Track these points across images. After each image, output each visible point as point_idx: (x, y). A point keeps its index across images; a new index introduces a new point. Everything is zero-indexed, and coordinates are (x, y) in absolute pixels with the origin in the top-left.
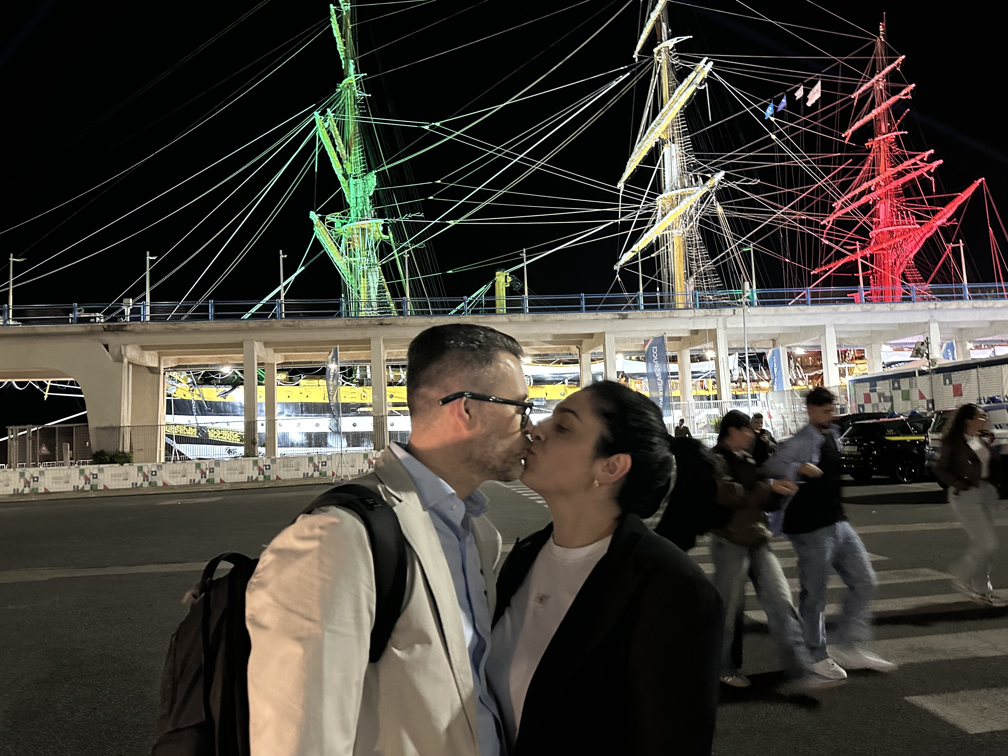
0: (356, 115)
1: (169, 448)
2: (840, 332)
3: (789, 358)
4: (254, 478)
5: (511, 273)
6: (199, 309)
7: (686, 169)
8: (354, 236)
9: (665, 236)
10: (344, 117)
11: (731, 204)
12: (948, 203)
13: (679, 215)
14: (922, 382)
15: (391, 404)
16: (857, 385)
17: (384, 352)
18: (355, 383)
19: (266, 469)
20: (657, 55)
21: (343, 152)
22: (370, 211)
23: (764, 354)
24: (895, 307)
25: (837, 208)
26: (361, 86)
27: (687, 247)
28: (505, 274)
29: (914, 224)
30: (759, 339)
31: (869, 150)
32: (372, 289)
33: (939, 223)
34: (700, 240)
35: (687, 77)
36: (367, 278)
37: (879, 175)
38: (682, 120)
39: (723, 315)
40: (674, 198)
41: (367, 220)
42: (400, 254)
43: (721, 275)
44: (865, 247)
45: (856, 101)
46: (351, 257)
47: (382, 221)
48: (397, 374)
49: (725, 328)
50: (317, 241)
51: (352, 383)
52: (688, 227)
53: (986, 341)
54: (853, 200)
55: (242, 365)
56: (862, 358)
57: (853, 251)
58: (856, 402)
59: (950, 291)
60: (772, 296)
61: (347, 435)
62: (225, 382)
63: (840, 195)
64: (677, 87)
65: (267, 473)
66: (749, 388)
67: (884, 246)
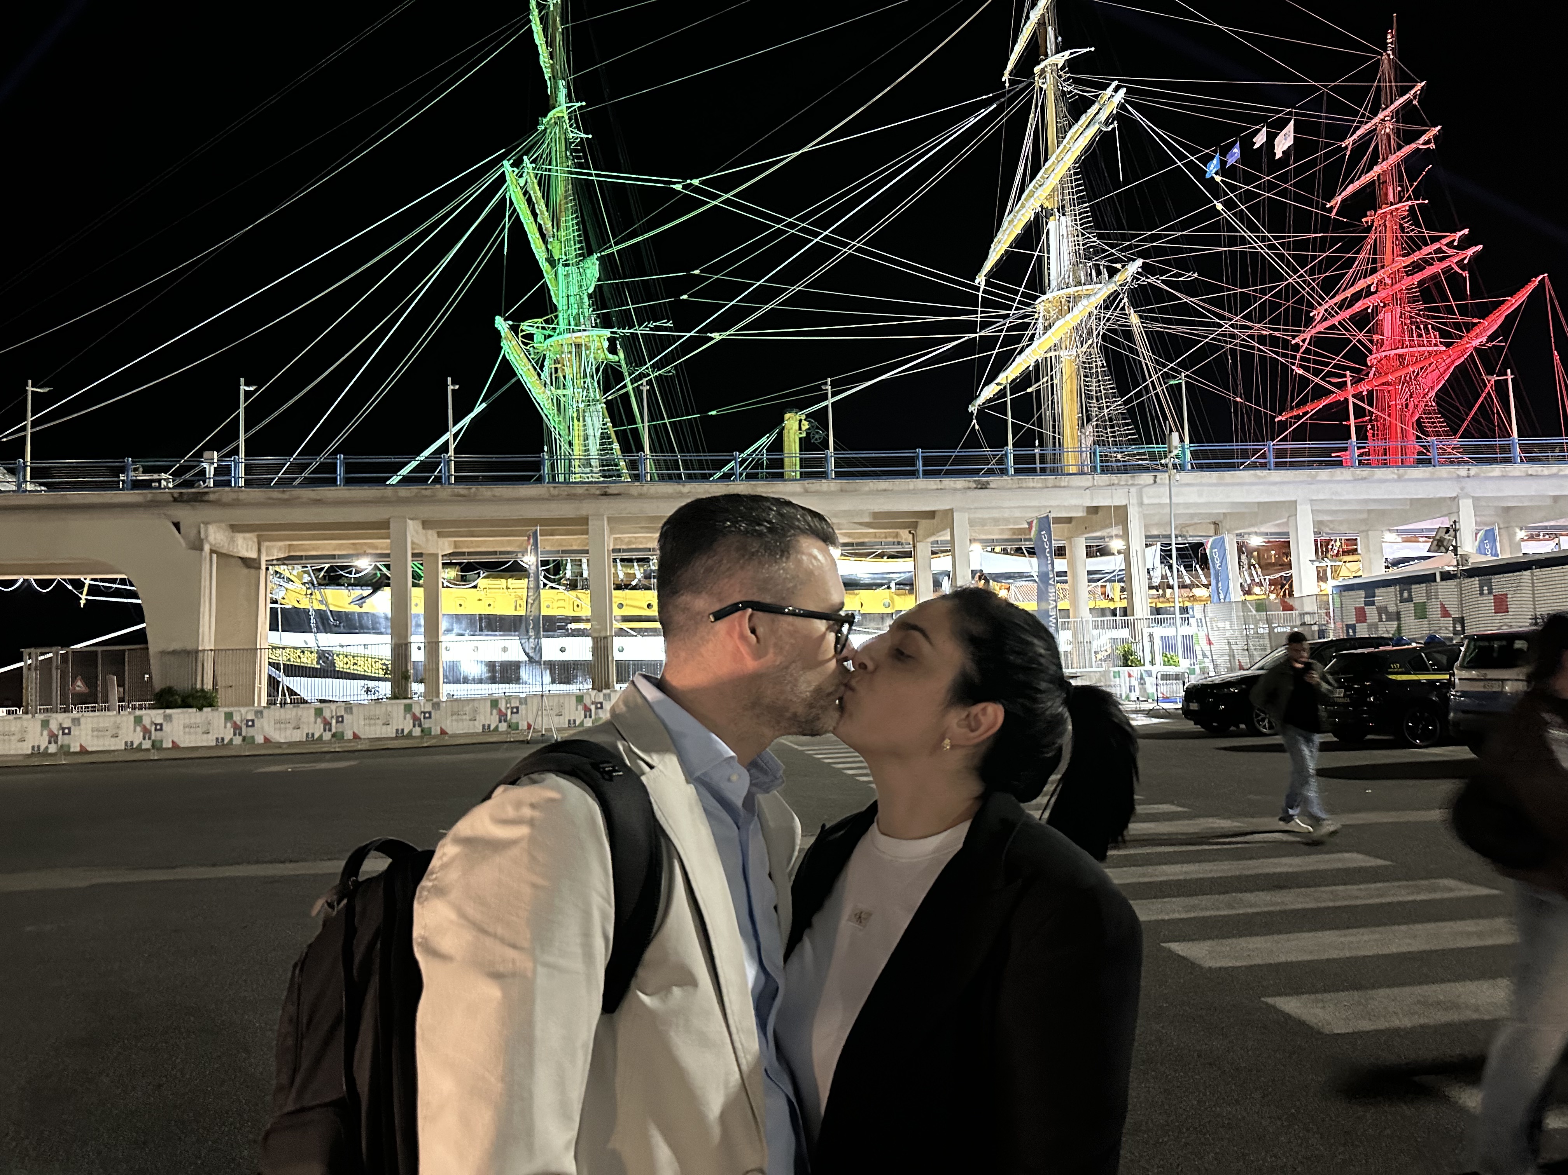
0: (568, 167)
1: (273, 683)
2: (1319, 511)
3: (1240, 551)
4: (406, 732)
5: (808, 416)
6: (321, 469)
7: (1082, 256)
8: (563, 356)
9: (1049, 360)
10: (550, 170)
11: (1152, 311)
12: (1491, 313)
13: (1071, 327)
14: (1446, 591)
15: (619, 618)
16: (1346, 593)
17: (609, 537)
18: (564, 585)
19: (425, 718)
20: (1040, 76)
21: (548, 225)
22: (590, 317)
23: (1202, 544)
24: (1406, 473)
25: (1318, 319)
26: (577, 122)
27: (1082, 378)
28: (798, 418)
29: (1436, 345)
30: (1193, 522)
31: (1368, 229)
32: (591, 438)
33: (1476, 343)
34: (1103, 366)
35: (1086, 112)
36: (584, 421)
37: (1383, 267)
38: (1076, 180)
39: (1138, 485)
40: (1063, 300)
41: (584, 330)
42: (636, 385)
43: (1135, 422)
44: (1362, 380)
45: (1348, 153)
46: (558, 388)
47: (607, 333)
48: (629, 571)
49: (1141, 504)
50: (505, 361)
51: (559, 584)
52: (1085, 346)
53: (1546, 528)
54: (1341, 306)
55: (388, 555)
56: (1354, 551)
57: (1342, 386)
58: (1342, 622)
59: (1491, 449)
60: (1214, 454)
61: (551, 665)
62: (360, 583)
63: (1323, 299)
64: (1070, 127)
65: (426, 724)
66: (1177, 597)
67: (1390, 378)
